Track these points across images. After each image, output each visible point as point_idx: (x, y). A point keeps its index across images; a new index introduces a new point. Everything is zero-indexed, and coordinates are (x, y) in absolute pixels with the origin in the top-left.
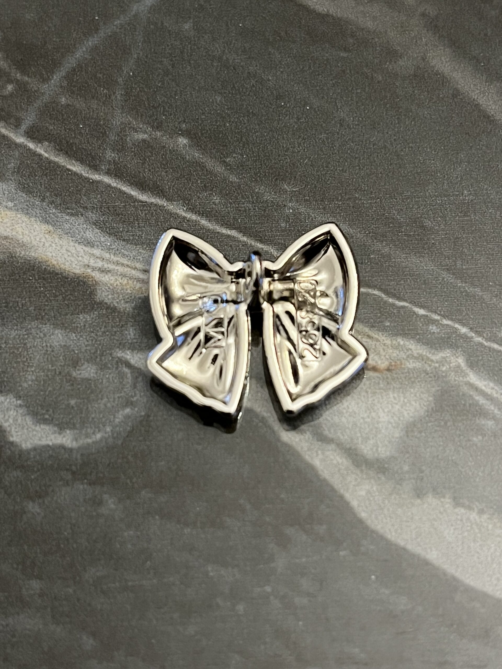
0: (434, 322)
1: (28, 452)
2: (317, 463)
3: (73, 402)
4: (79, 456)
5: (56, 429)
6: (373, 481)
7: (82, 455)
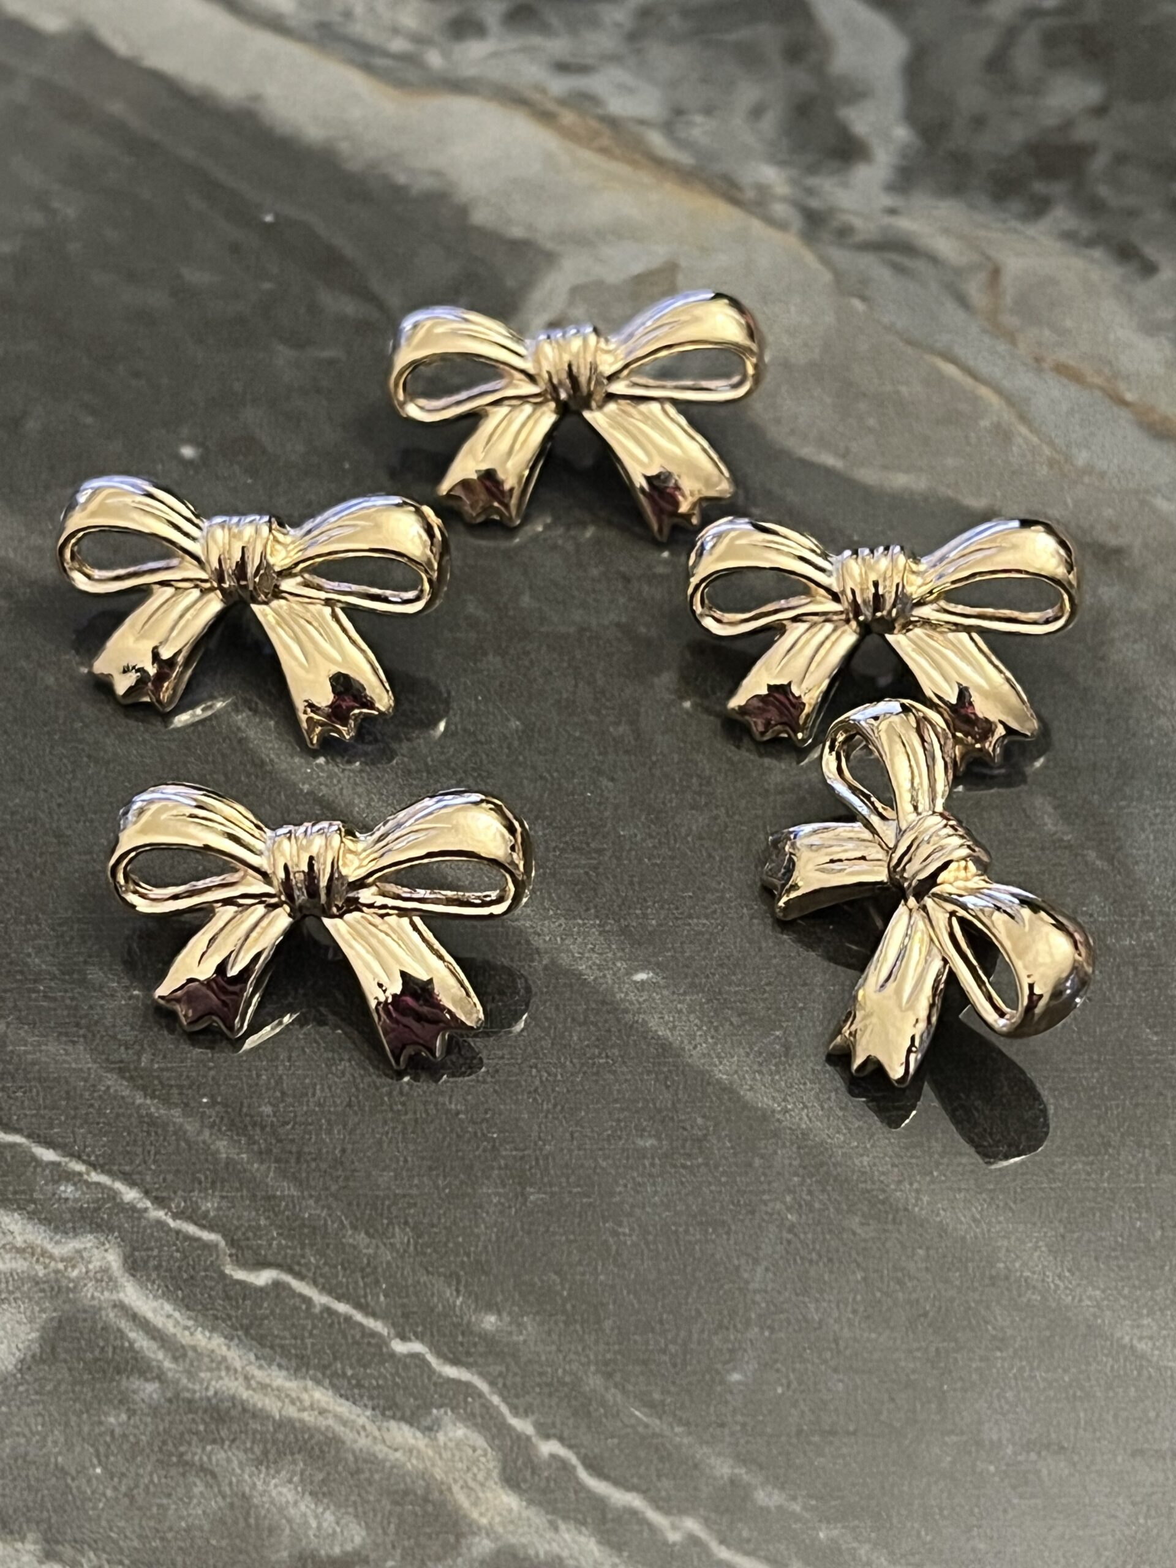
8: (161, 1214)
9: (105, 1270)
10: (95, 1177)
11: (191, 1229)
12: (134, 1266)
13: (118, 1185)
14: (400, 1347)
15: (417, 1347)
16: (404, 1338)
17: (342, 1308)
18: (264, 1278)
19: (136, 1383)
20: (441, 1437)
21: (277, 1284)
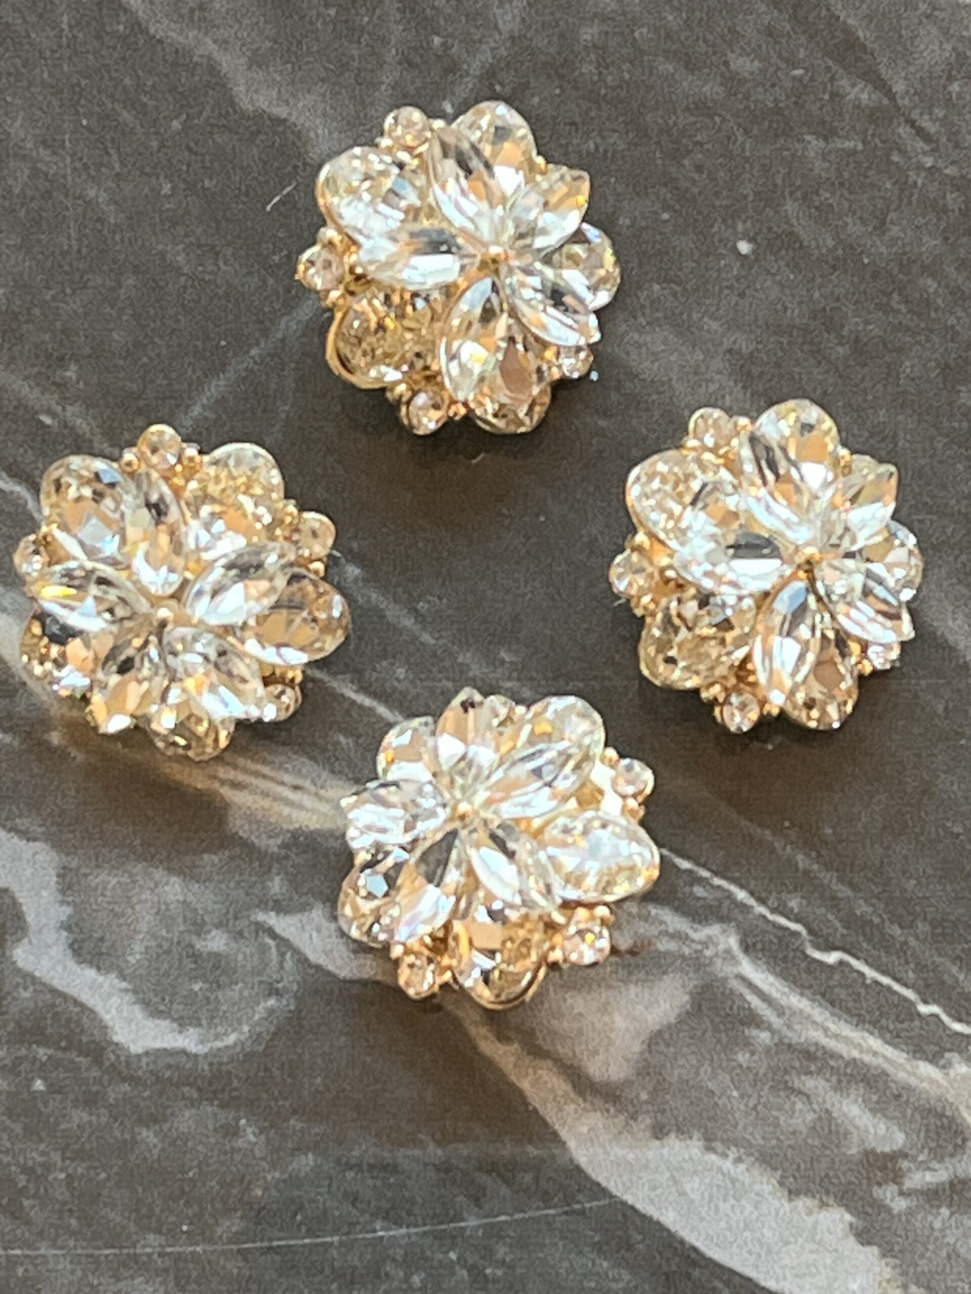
0: (700, 881)
1: (139, 1057)
2: (525, 1085)
3: (196, 987)
4: (206, 1067)
5: (175, 1025)
6: (598, 1114)
7: (211, 1064)
8: (761, 910)
9: (728, 951)
10: (717, 881)
11: (783, 921)
12: (747, 948)
13: (733, 888)
14: (924, 1009)
15: (934, 1009)
16: (926, 1002)
17: (885, 980)
18: (832, 958)
19: (754, 1032)
20: (952, 1073)
21: (841, 963)
